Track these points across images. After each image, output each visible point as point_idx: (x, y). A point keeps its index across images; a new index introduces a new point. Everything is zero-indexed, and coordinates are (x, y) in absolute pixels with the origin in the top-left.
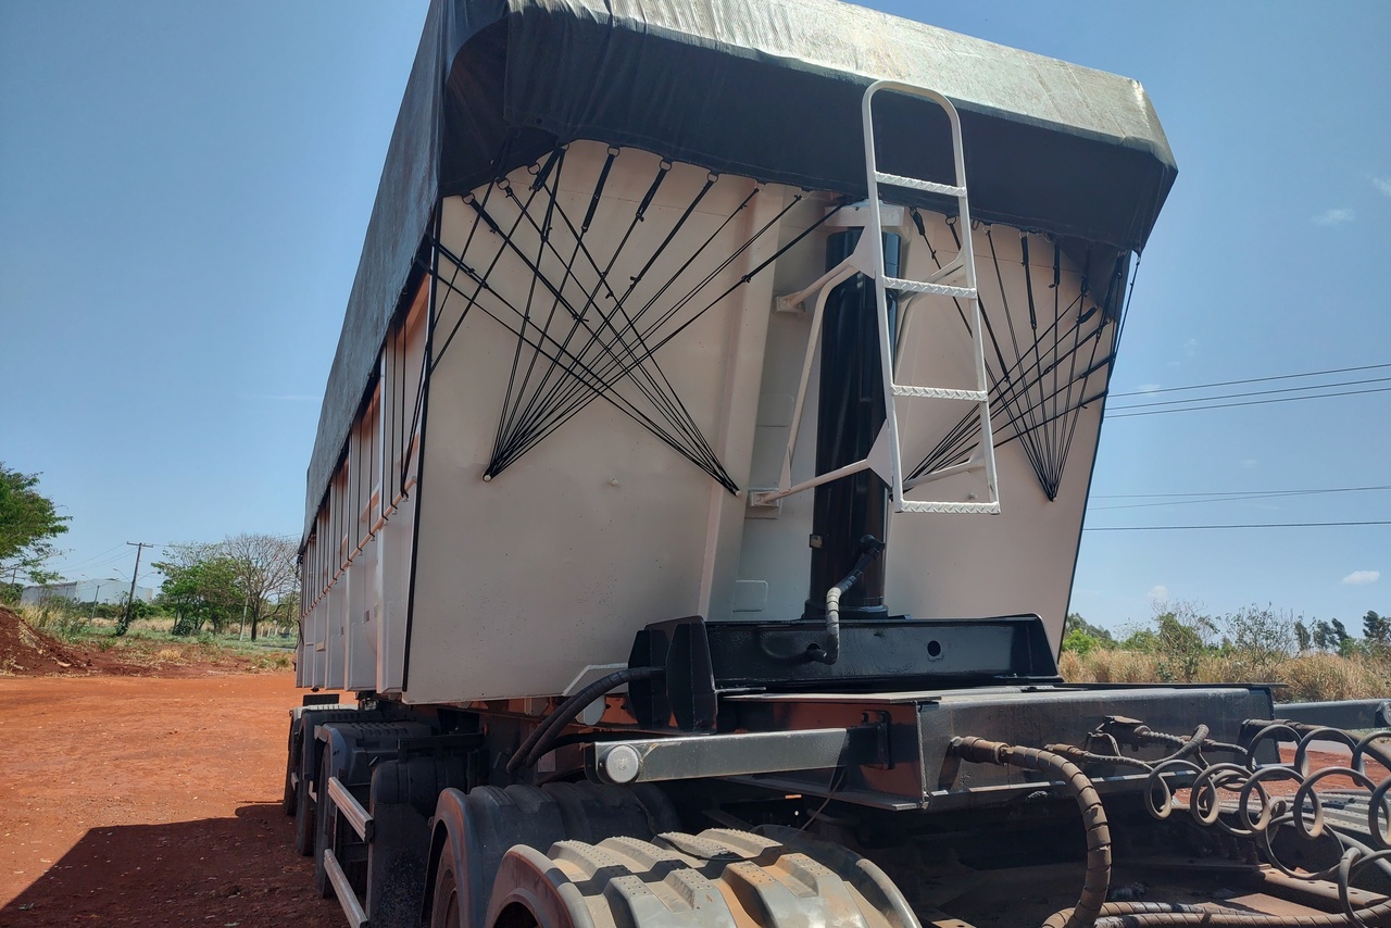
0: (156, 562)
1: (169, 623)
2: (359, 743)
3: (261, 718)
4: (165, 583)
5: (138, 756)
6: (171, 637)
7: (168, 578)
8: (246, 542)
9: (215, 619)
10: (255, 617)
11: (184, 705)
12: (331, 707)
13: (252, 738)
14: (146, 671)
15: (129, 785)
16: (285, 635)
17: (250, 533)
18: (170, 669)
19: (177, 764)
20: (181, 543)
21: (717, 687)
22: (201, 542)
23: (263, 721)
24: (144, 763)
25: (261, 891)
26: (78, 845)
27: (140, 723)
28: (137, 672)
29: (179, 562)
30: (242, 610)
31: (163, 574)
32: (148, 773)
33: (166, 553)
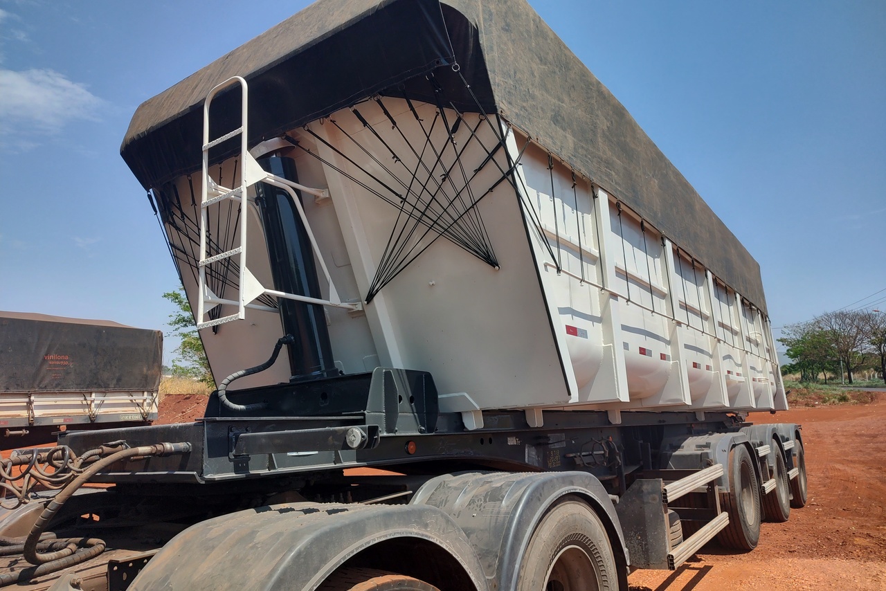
1: (797, 376)
4: (788, 350)
7: (789, 348)
10: (848, 368)
29: (793, 337)
30: (840, 363)
31: (785, 345)
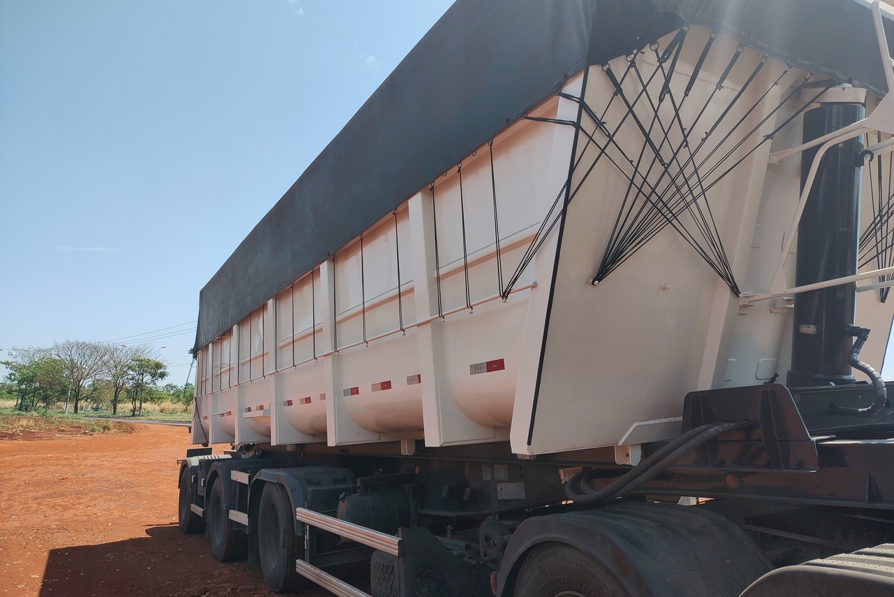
0: (4, 361)
1: (12, 403)
2: (309, 483)
3: (119, 466)
4: (10, 374)
5: (50, 496)
6: (18, 412)
7: (11, 371)
8: (69, 347)
9: (45, 399)
10: (77, 397)
11: (58, 459)
12: (206, 457)
13: (124, 480)
14: (12, 436)
15: (56, 517)
16: (96, 409)
17: (73, 340)
18: (28, 434)
19: (82, 501)
20: (21, 348)
21: (813, 434)
22: (36, 346)
23: (121, 468)
24: (58, 501)
25: (225, 590)
26: (48, 562)
27: (35, 472)
28: (5, 437)
29: (20, 361)
30: (67, 393)
31: (9, 369)
32: (65, 508)
33: (10, 354)
